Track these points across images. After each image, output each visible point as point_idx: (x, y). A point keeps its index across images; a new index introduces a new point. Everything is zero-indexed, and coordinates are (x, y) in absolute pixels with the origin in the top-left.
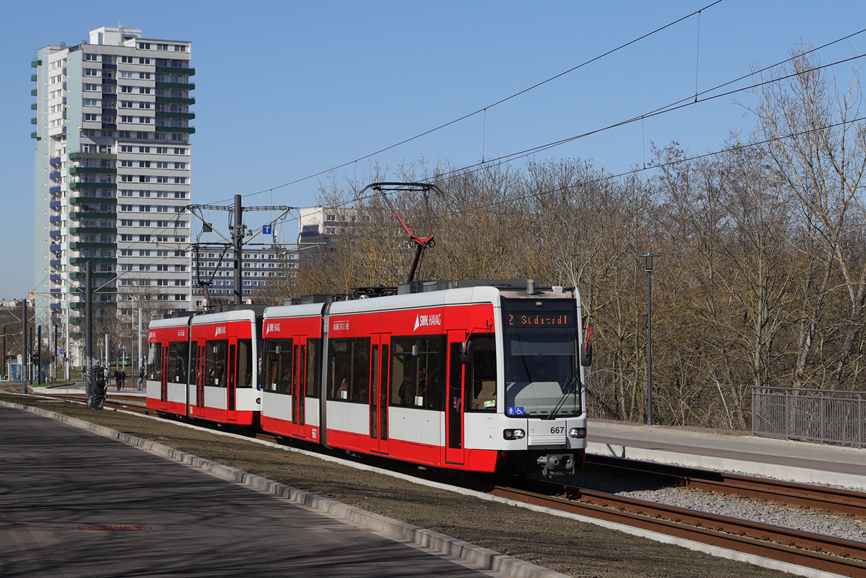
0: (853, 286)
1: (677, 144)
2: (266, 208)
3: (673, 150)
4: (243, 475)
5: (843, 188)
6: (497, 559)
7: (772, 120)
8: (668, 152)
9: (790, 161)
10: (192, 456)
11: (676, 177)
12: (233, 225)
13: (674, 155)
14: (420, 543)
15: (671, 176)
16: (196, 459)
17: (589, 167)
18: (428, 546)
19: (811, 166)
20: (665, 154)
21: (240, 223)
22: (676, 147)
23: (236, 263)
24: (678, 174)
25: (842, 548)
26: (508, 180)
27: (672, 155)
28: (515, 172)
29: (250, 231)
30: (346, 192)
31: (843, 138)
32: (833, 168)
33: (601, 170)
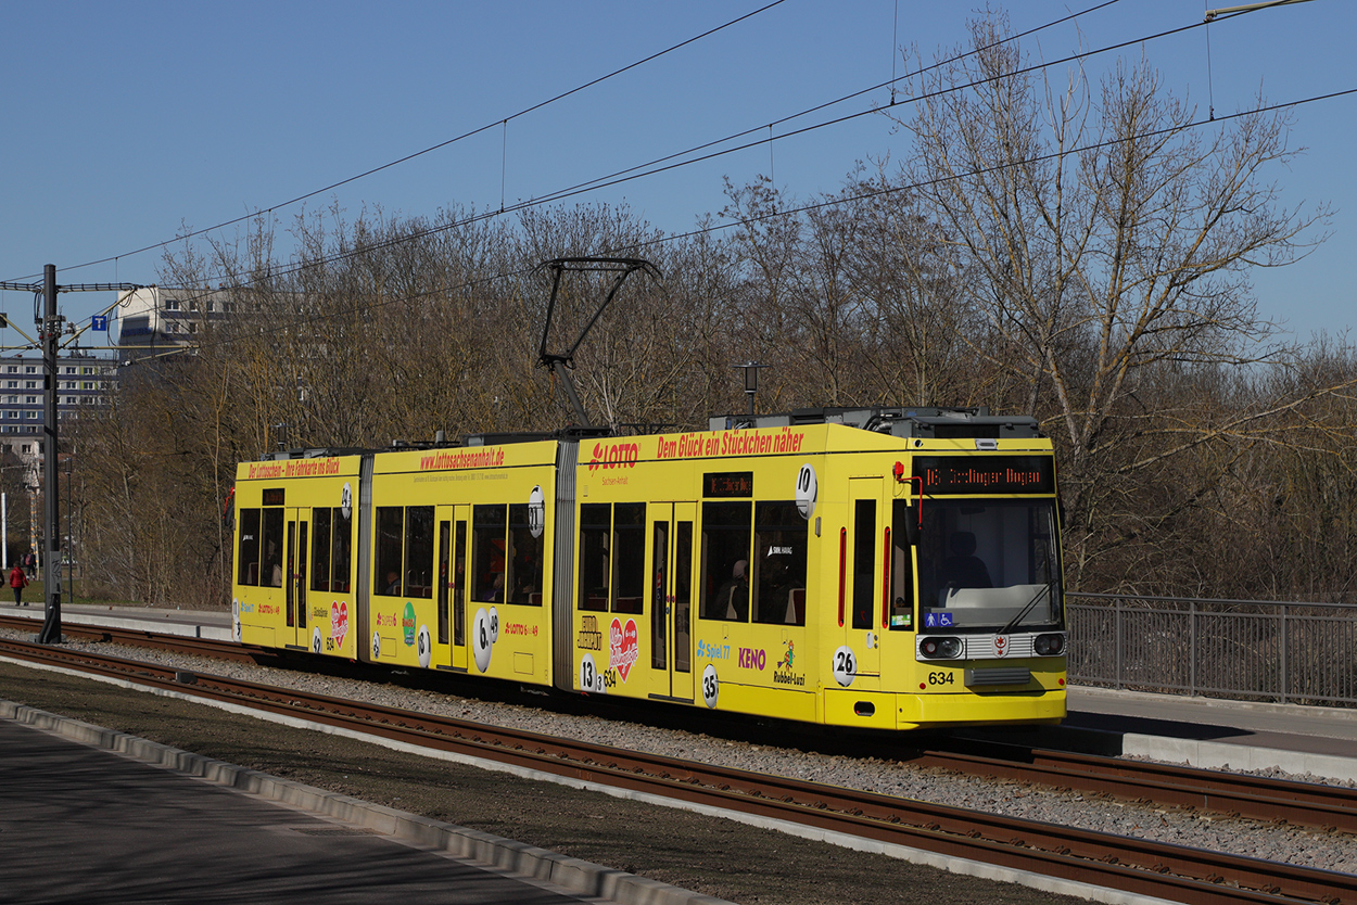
0: (1078, 417)
1: (768, 180)
2: (96, 287)
3: (760, 190)
4: (114, 736)
5: (1059, 254)
6: (612, 879)
7: (939, 140)
8: (752, 194)
9: (969, 209)
10: (17, 704)
11: (766, 235)
12: (41, 316)
13: (763, 200)
14: (460, 852)
15: (758, 234)
16: (25, 710)
17: (622, 219)
18: (473, 856)
19: (1006, 217)
20: (747, 197)
21: (54, 312)
22: (767, 185)
23: (47, 379)
24: (770, 230)
25: (1155, 857)
26: (488, 240)
27: (758, 199)
28: (500, 226)
29: (71, 325)
30: (208, 261)
31: (1060, 168)
32: (1041, 219)
33: (642, 225)
